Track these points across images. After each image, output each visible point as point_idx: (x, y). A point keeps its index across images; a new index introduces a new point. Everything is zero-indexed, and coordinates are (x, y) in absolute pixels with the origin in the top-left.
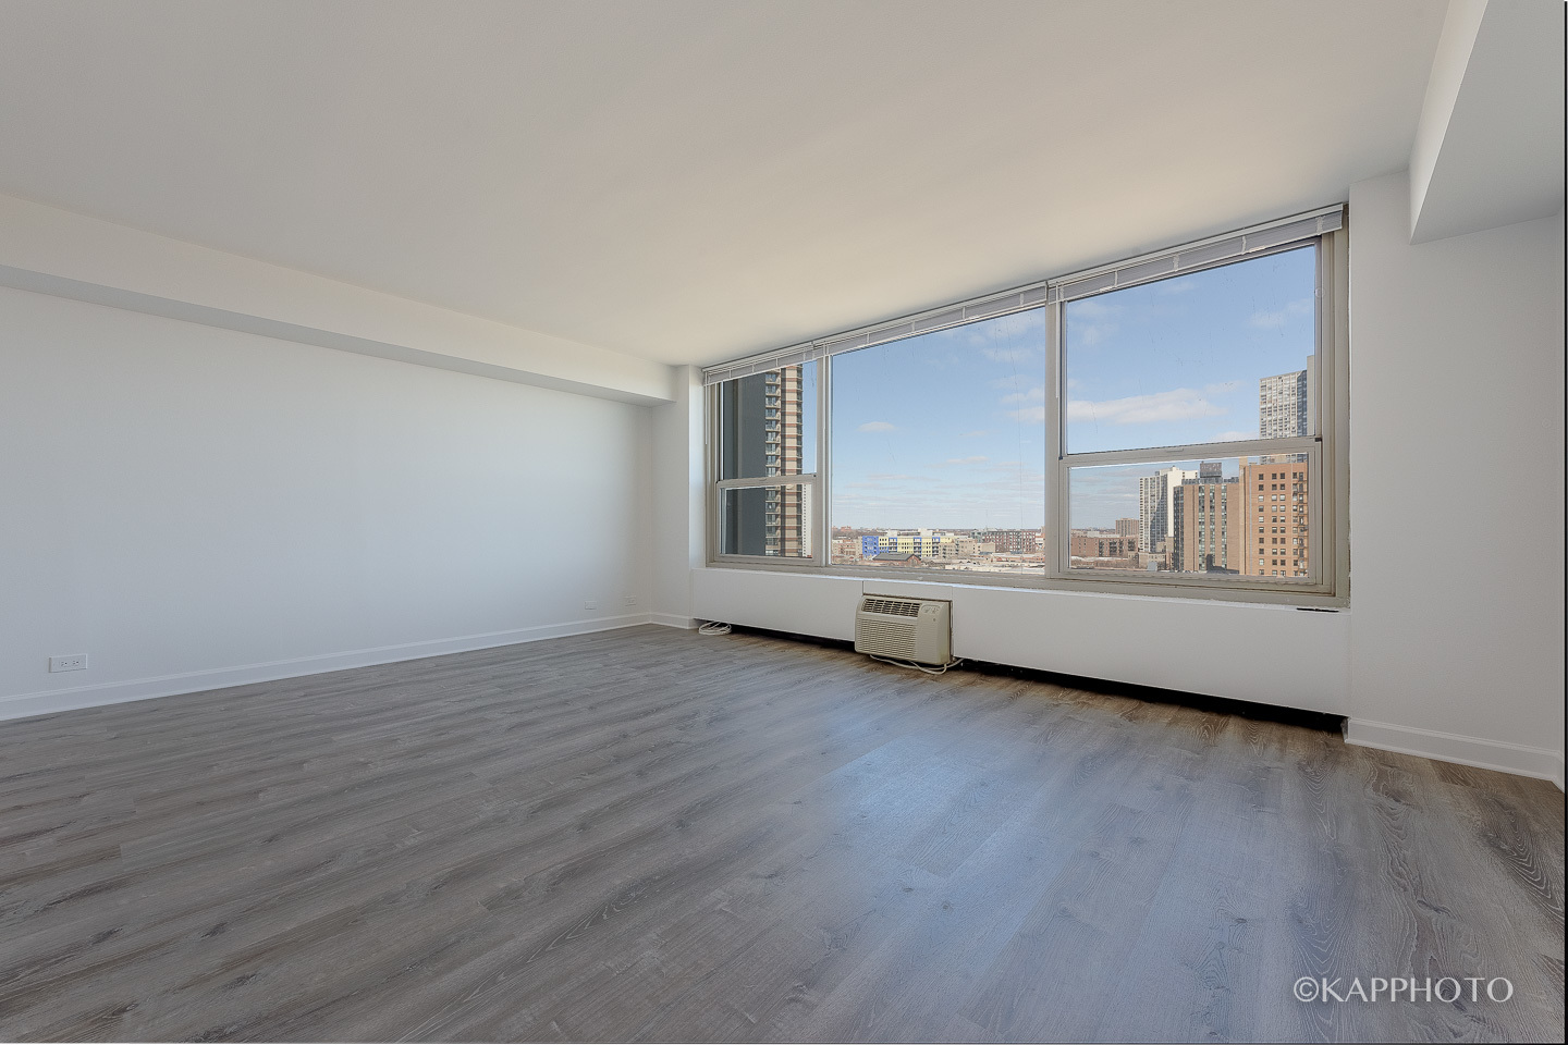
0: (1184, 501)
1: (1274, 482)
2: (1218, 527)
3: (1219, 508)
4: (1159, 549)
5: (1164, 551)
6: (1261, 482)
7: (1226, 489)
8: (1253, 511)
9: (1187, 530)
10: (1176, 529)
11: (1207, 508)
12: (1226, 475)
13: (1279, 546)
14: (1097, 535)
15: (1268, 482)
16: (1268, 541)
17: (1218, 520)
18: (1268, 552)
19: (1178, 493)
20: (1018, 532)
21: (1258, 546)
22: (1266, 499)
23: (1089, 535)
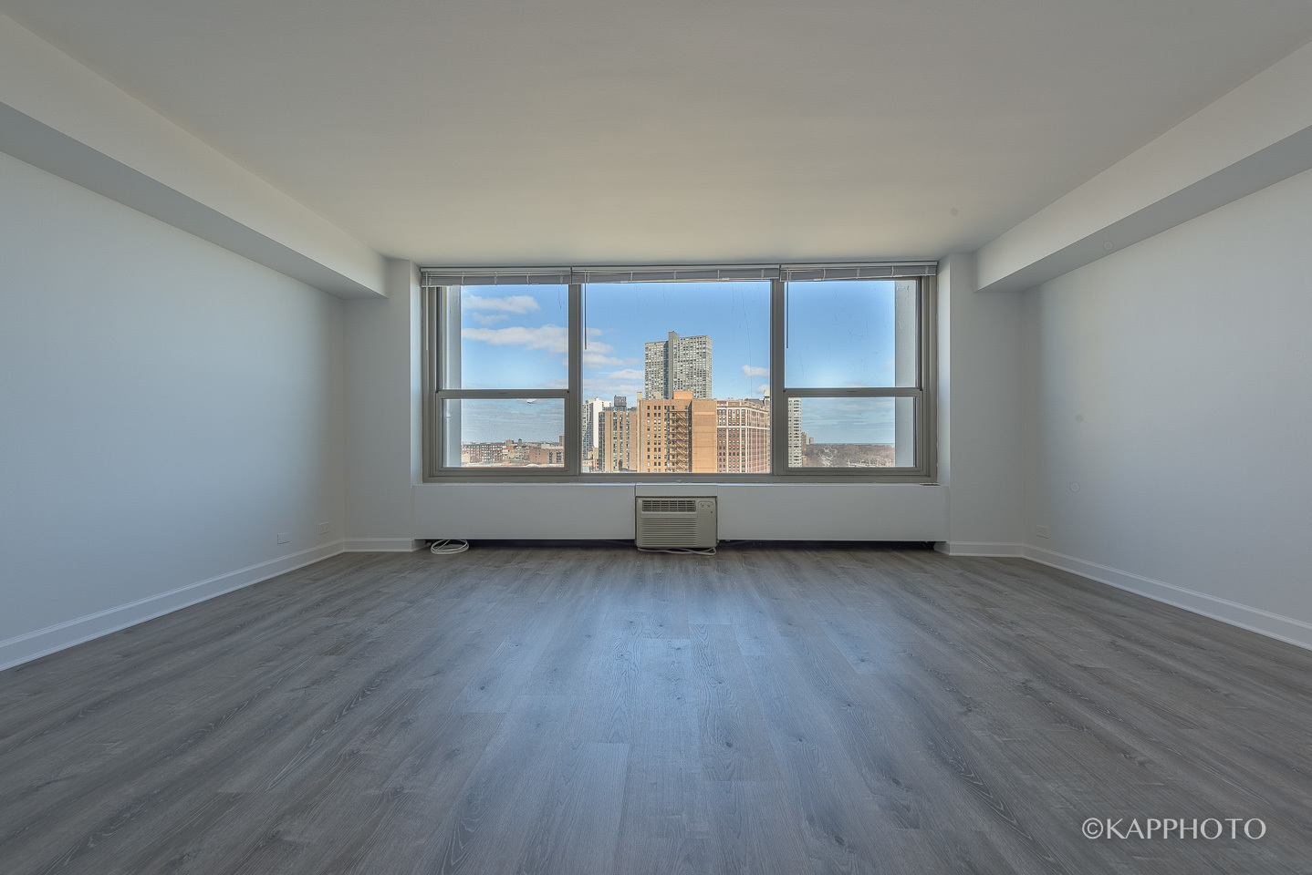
0: (606, 423)
1: (655, 411)
2: (625, 441)
3: (625, 427)
4: (589, 457)
5: (592, 458)
6: (648, 411)
7: (628, 416)
8: (644, 430)
9: (607, 443)
10: (600, 443)
11: (618, 428)
12: (628, 406)
13: (658, 453)
14: (548, 447)
15: (652, 411)
16: (652, 450)
17: (624, 436)
18: (652, 457)
19: (602, 416)
20: (489, 445)
21: (646, 453)
22: (650, 422)
23: (543, 447)
